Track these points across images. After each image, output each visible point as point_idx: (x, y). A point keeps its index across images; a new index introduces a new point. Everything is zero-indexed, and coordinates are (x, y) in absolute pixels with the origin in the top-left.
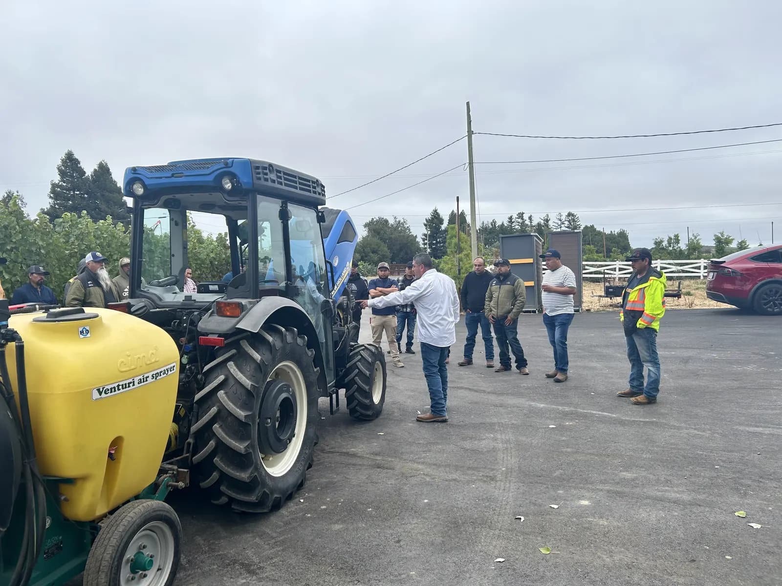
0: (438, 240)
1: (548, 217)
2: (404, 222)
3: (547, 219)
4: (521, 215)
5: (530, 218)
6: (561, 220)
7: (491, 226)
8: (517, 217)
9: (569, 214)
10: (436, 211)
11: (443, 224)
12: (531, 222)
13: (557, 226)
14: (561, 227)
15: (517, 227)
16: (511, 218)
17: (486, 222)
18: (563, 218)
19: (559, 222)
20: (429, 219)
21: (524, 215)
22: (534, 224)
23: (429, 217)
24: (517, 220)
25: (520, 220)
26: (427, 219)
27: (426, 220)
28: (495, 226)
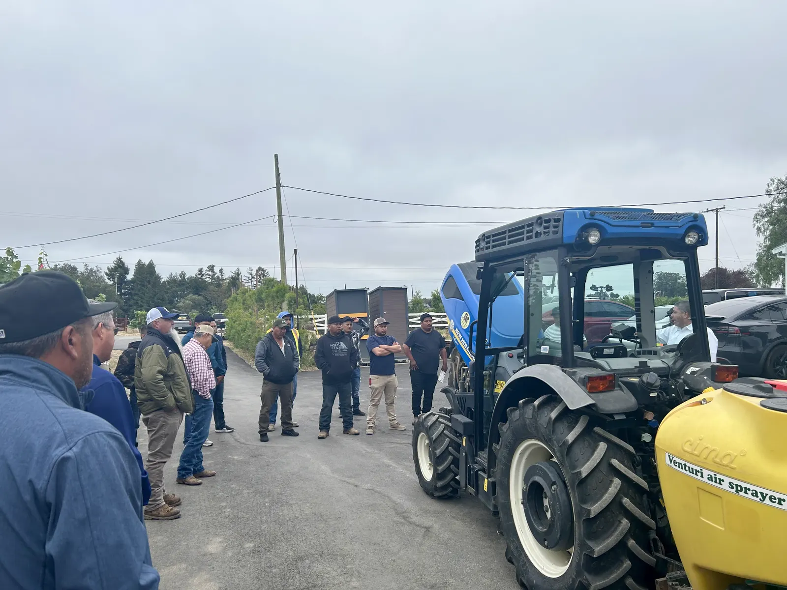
0: (123, 291)
1: (239, 271)
2: (98, 270)
3: (238, 273)
4: (211, 268)
5: (221, 271)
6: (251, 274)
7: (180, 278)
8: (207, 269)
9: (260, 269)
10: (120, 259)
11: (128, 274)
12: (222, 276)
13: (248, 280)
14: (251, 282)
15: (208, 279)
16: (201, 270)
17: (174, 274)
18: (254, 273)
19: (250, 277)
20: (112, 269)
21: (214, 268)
22: (224, 277)
23: (112, 265)
24: (207, 272)
25: (210, 273)
26: (110, 267)
27: (108, 269)
28: (184, 278)
